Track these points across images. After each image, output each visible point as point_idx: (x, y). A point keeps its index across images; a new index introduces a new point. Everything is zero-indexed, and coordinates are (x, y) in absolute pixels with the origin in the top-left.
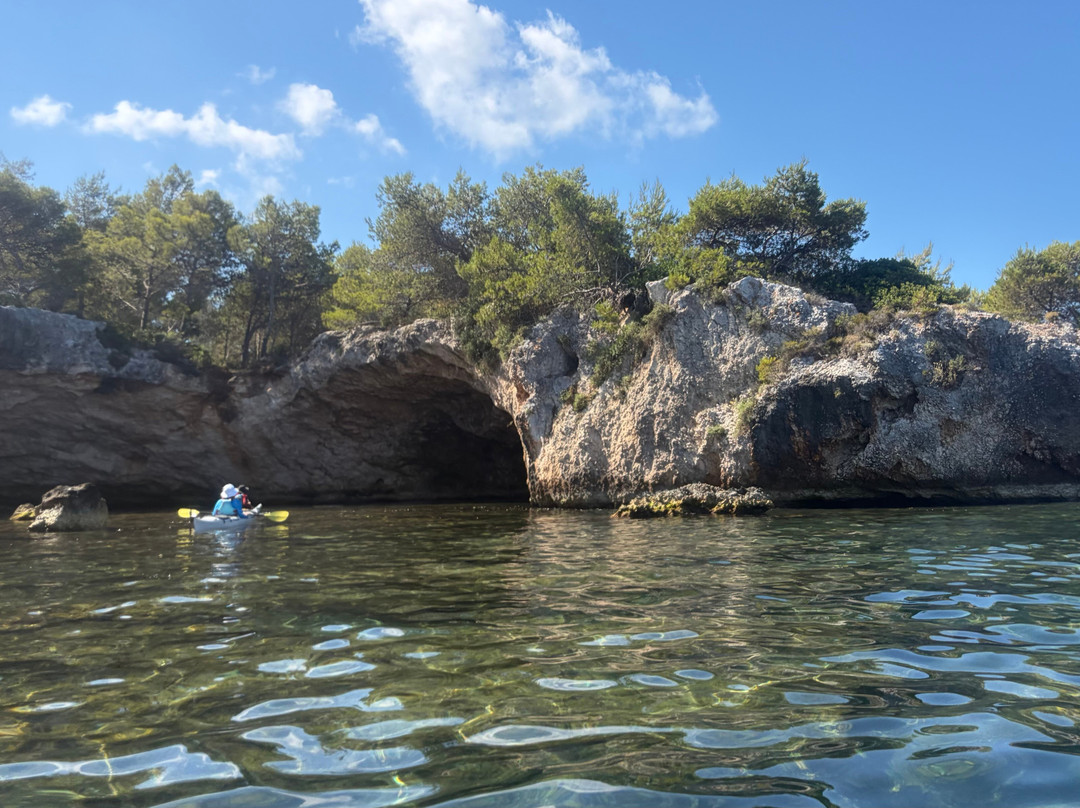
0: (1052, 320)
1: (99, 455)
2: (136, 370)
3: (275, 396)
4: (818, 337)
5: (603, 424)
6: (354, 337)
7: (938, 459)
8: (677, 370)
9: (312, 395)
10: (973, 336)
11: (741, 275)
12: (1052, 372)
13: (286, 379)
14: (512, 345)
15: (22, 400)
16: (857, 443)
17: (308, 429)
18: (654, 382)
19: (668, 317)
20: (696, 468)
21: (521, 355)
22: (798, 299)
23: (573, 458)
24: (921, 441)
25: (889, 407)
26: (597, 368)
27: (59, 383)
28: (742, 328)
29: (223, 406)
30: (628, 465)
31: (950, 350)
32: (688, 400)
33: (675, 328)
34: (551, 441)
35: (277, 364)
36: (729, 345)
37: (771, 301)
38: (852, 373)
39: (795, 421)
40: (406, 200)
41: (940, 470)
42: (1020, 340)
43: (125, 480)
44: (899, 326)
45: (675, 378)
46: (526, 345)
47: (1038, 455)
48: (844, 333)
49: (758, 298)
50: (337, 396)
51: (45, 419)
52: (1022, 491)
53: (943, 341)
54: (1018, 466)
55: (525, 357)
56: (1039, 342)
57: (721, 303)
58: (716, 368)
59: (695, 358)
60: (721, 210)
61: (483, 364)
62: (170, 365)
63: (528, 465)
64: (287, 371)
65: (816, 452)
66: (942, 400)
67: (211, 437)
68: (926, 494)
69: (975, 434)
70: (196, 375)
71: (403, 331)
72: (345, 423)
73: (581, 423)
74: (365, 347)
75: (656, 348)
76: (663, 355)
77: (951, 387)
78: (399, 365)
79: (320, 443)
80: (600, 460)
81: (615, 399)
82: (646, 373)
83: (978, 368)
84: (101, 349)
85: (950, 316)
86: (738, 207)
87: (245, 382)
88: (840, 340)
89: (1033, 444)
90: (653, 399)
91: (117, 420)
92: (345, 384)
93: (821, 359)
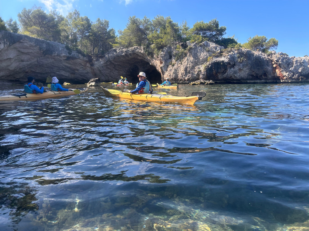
0: (258, 51)
1: (65, 73)
2: (74, 55)
3: (102, 61)
4: (218, 53)
5: (177, 69)
6: (119, 49)
7: (238, 75)
8: (192, 59)
9: (110, 61)
10: (245, 54)
11: (205, 41)
12: (258, 61)
13: (104, 58)
14: (159, 53)
15: (51, 61)
16: (224, 73)
17: (109, 68)
18: (188, 61)
19: (191, 48)
20: (195, 77)
21: (161, 55)
22: (215, 46)
23: (172, 75)
24: (235, 72)
25: (230, 66)
26: (176, 58)
27: (59, 58)
28: (204, 51)
29: (91, 63)
30: (182, 76)
31: (241, 56)
32: (194, 64)
33: (192, 51)
34: (167, 72)
35: (102, 55)
36: (202, 54)
37: (210, 46)
38: (224, 60)
39: (214, 68)
40: (134, 22)
41: (238, 78)
42: (253, 54)
43: (70, 78)
44: (233, 51)
45: (192, 60)
46: (162, 53)
47: (254, 75)
48: (223, 52)
49: (207, 45)
50: (115, 62)
51: (55, 65)
52: (251, 81)
53: (240, 54)
54: (251, 77)
55: (162, 55)
56: (256, 55)
57: (201, 46)
58: (199, 58)
59: (196, 56)
60: (200, 27)
61: (150, 56)
62: (80, 54)
63: (162, 76)
64: (104, 56)
65: (217, 74)
66: (239, 65)
67: (89, 70)
68: (235, 82)
69: (244, 71)
70: (85, 56)
71: (130, 49)
72: (116, 67)
73: (173, 68)
74: (122, 52)
75: (188, 54)
76: (190, 56)
77: (241, 63)
78: (129, 56)
79: (111, 71)
80: (177, 76)
81: (180, 64)
82: (186, 59)
83: (246, 59)
84: (66, 51)
85: (241, 50)
86: (204, 27)
87: (95, 58)
88: (222, 54)
89: (254, 73)
90: (188, 64)
91: (69, 66)
92: (117, 59)
93: (219, 57)
